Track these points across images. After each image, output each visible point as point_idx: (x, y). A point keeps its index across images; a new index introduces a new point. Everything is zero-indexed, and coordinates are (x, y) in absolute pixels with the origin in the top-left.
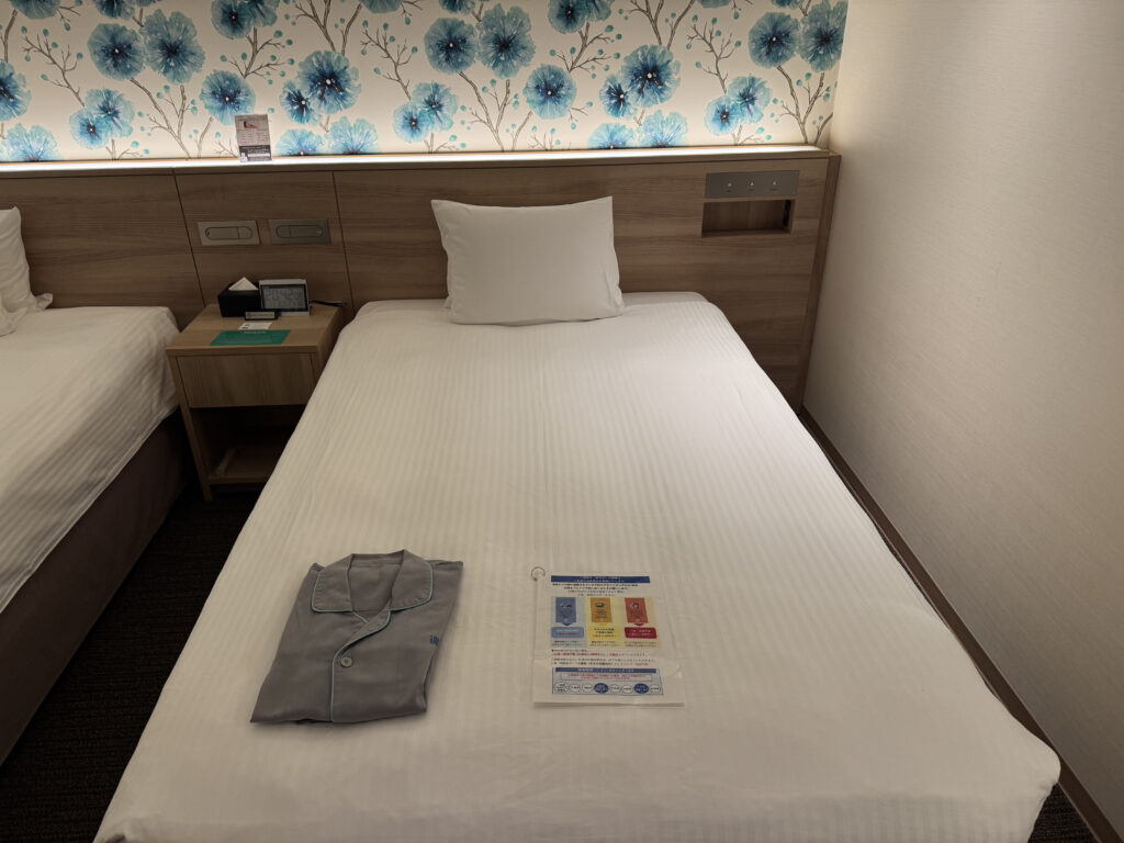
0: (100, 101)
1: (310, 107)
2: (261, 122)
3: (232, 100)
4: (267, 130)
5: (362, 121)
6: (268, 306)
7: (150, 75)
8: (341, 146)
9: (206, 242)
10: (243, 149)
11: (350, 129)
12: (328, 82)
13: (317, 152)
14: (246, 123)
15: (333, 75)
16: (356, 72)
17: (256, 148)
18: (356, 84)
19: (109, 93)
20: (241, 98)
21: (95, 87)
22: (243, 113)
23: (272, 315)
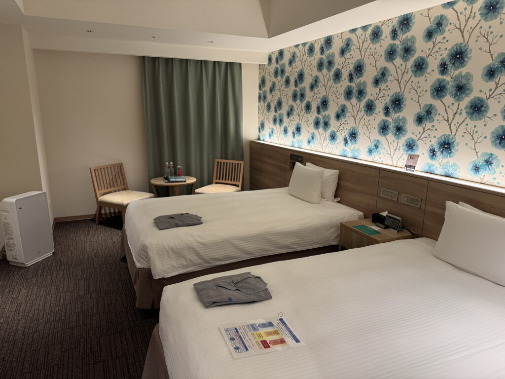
0: (375, 143)
1: (437, 155)
2: (416, 157)
3: (412, 148)
4: (417, 161)
5: (455, 164)
6: (385, 223)
7: (390, 136)
8: (444, 172)
9: (382, 195)
10: (406, 166)
11: (449, 166)
12: (446, 146)
13: (435, 173)
14: (411, 157)
15: (449, 144)
16: (458, 143)
17: (410, 166)
18: (457, 148)
19: (378, 141)
20: (414, 148)
21: (375, 138)
22: (413, 153)
23: (384, 226)
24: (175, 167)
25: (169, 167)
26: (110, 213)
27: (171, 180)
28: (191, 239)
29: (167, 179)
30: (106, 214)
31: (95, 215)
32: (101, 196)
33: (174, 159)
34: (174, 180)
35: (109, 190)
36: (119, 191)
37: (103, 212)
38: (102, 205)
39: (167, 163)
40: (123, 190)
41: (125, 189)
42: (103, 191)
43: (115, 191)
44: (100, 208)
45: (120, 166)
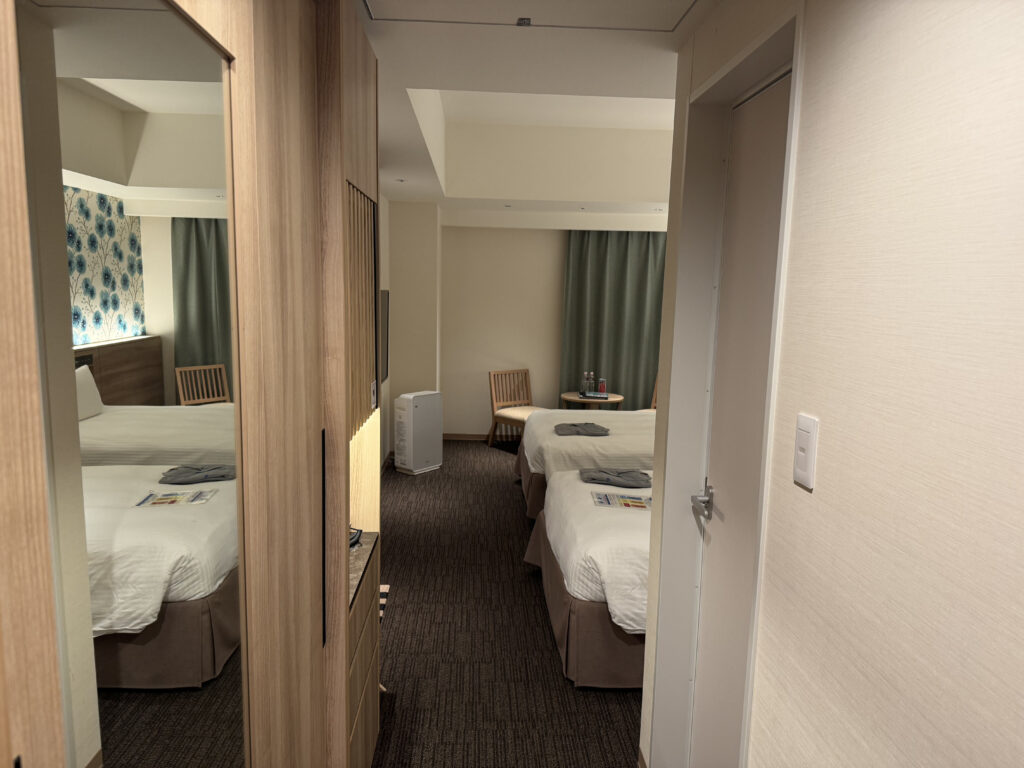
24: (596, 379)
25: (588, 379)
26: (507, 436)
27: (588, 395)
28: (591, 448)
29: (583, 394)
30: (501, 436)
31: (488, 436)
32: (499, 409)
33: (596, 369)
34: (592, 395)
35: (509, 403)
36: (520, 405)
37: (498, 433)
38: (499, 421)
39: (586, 373)
40: (525, 405)
41: (528, 405)
42: (501, 404)
43: (515, 406)
44: (495, 426)
45: (526, 374)
